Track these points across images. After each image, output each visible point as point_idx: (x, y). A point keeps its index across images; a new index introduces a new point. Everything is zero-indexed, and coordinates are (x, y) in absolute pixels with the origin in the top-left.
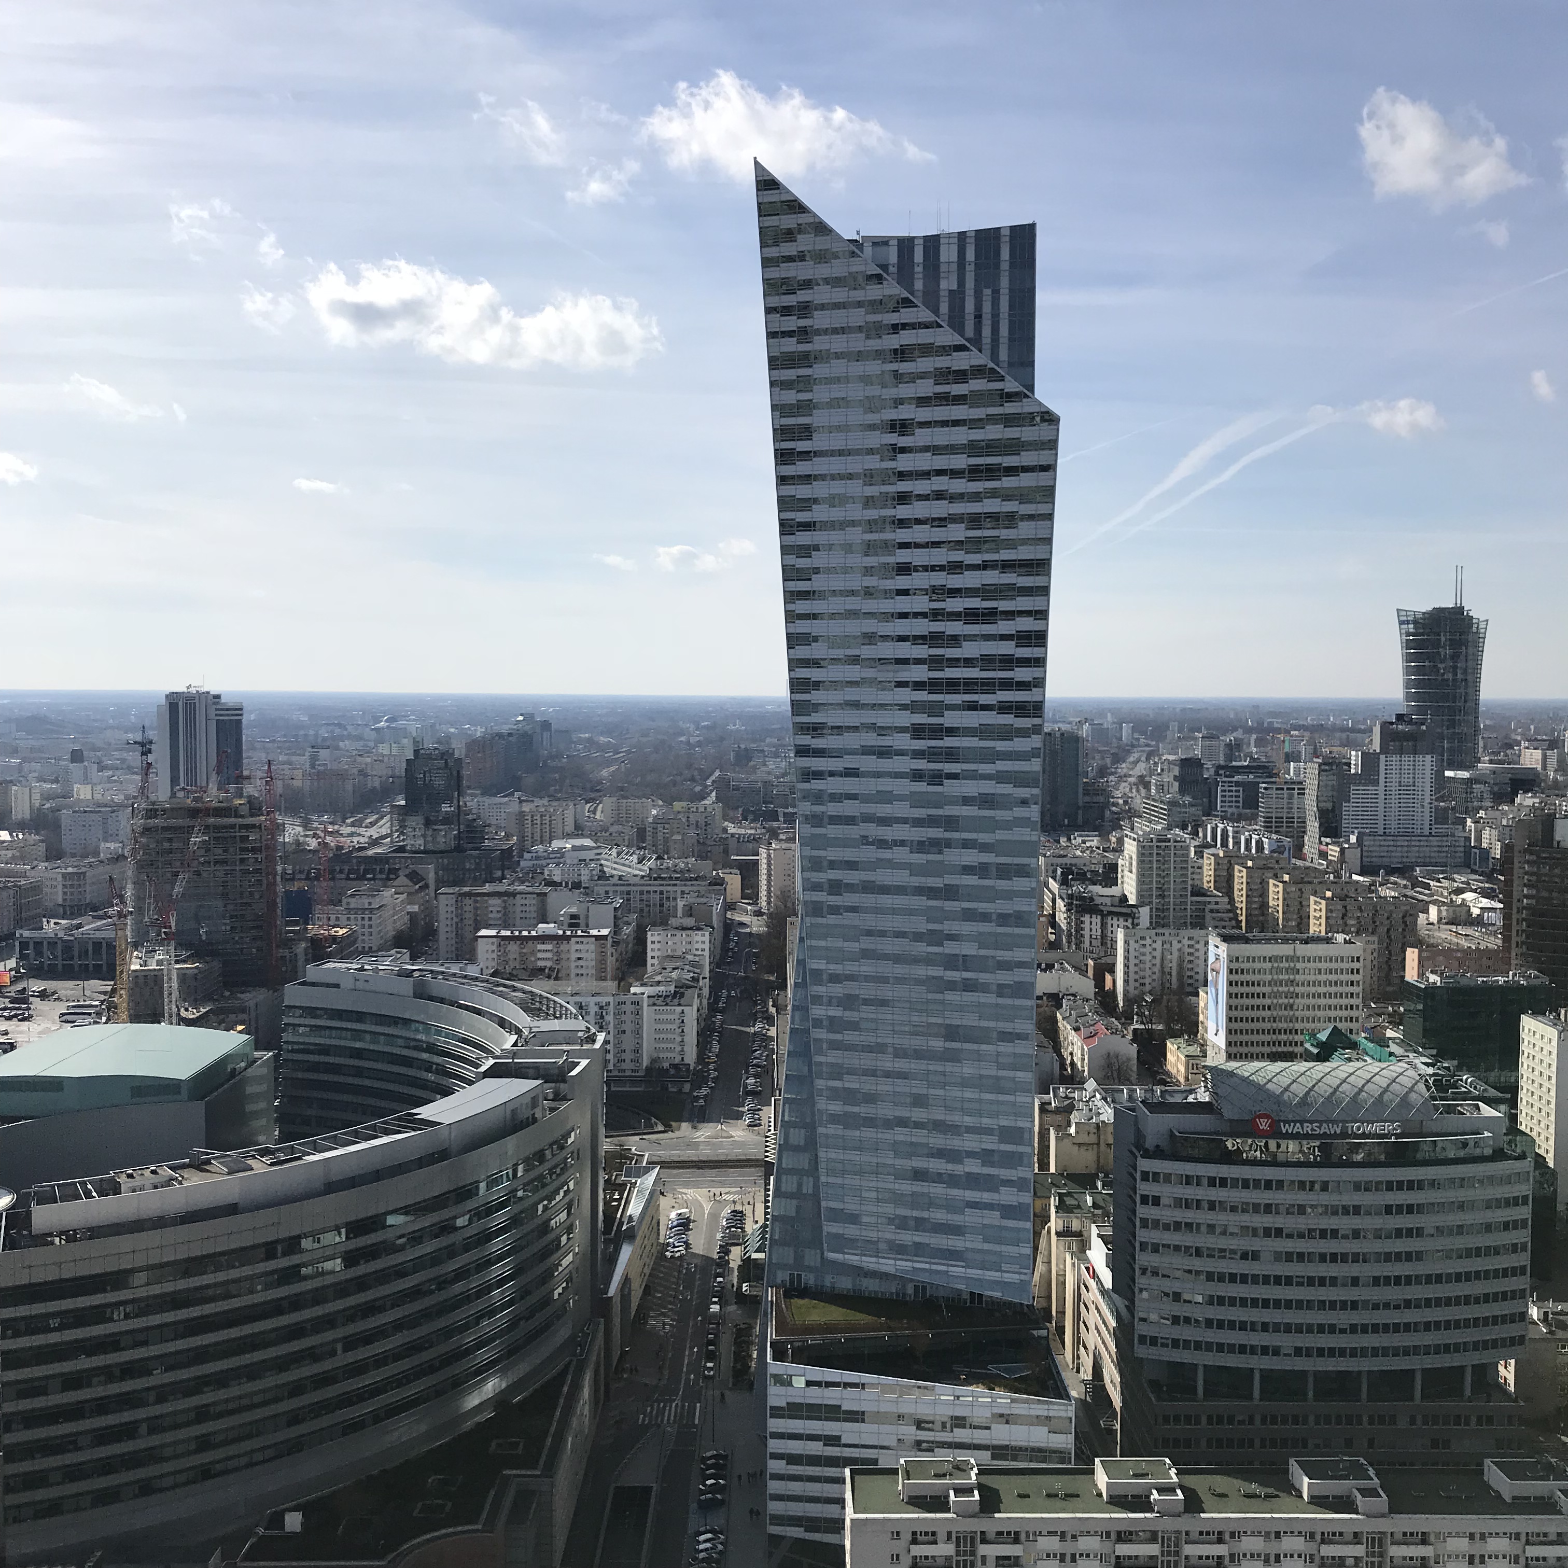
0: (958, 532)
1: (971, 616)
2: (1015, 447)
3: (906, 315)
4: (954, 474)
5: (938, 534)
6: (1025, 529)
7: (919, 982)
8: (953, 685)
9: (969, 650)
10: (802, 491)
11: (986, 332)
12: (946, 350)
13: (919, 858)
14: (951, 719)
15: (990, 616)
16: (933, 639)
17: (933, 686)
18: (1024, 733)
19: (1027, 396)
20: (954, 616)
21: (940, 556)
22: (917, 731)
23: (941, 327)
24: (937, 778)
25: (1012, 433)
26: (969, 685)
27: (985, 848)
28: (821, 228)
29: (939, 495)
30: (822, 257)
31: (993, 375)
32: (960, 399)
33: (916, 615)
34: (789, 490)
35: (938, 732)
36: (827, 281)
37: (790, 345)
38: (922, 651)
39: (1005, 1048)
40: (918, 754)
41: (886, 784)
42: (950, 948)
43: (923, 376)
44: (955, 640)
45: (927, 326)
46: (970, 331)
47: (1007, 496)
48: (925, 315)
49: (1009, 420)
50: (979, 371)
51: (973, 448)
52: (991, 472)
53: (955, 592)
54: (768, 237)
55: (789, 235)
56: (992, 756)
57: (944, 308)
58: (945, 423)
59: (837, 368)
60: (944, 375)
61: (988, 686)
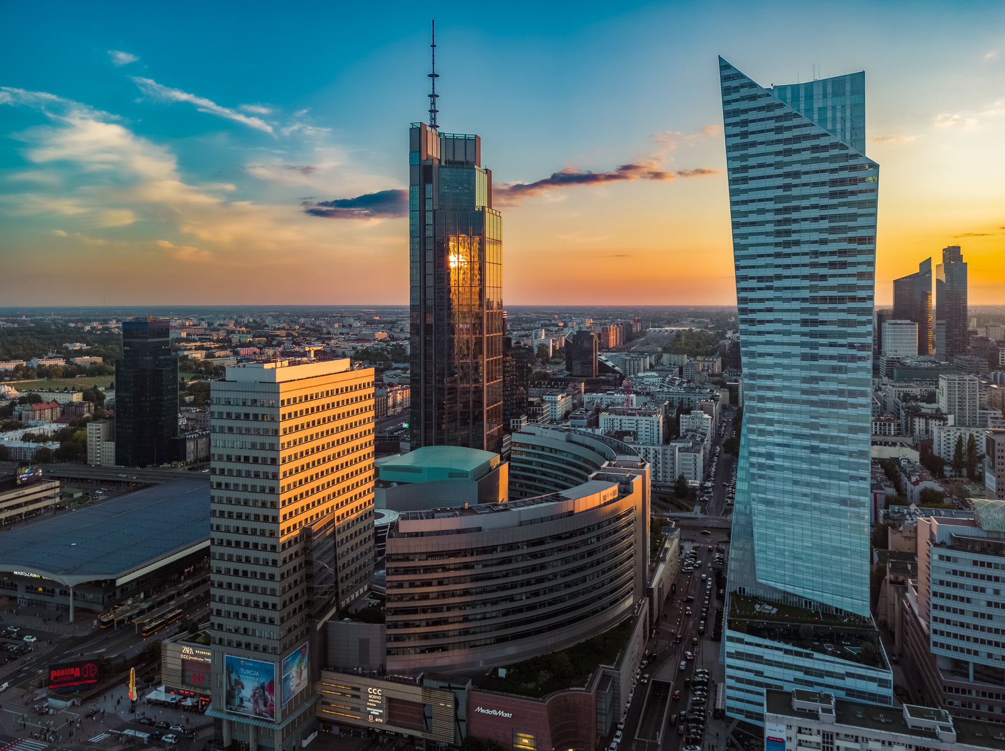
0: (825, 224)
1: (832, 265)
2: (854, 181)
3: (796, 121)
4: (822, 196)
5: (815, 225)
6: (861, 221)
7: (805, 448)
8: (824, 299)
9: (832, 282)
10: (743, 208)
11: (839, 126)
12: (817, 137)
13: (806, 386)
14: (822, 316)
15: (844, 265)
16: (812, 277)
17: (814, 300)
18: (863, 323)
19: (861, 156)
20: (824, 265)
21: (816, 236)
22: (805, 322)
23: (814, 125)
24: (815, 346)
25: (853, 174)
26: (832, 300)
27: (841, 382)
28: (753, 85)
29: (815, 207)
30: (753, 98)
31: (843, 147)
32: (824, 160)
33: (804, 265)
34: (736, 208)
35: (815, 323)
36: (755, 109)
37: (737, 140)
38: (807, 283)
39: (853, 484)
40: (803, 334)
41: (786, 349)
42: (822, 432)
43: (804, 150)
44: (823, 277)
45: (805, 125)
46: (829, 127)
47: (850, 204)
48: (806, 120)
49: (853, 168)
50: (834, 146)
51: (833, 183)
52: (843, 194)
53: (824, 254)
54: (726, 91)
55: (736, 89)
56: (844, 335)
57: (816, 117)
58: (817, 172)
59: (761, 149)
60: (815, 149)
61: (842, 300)
